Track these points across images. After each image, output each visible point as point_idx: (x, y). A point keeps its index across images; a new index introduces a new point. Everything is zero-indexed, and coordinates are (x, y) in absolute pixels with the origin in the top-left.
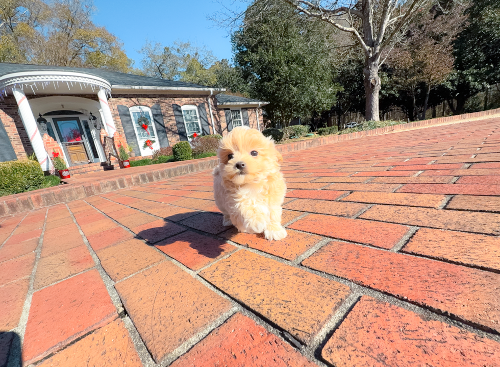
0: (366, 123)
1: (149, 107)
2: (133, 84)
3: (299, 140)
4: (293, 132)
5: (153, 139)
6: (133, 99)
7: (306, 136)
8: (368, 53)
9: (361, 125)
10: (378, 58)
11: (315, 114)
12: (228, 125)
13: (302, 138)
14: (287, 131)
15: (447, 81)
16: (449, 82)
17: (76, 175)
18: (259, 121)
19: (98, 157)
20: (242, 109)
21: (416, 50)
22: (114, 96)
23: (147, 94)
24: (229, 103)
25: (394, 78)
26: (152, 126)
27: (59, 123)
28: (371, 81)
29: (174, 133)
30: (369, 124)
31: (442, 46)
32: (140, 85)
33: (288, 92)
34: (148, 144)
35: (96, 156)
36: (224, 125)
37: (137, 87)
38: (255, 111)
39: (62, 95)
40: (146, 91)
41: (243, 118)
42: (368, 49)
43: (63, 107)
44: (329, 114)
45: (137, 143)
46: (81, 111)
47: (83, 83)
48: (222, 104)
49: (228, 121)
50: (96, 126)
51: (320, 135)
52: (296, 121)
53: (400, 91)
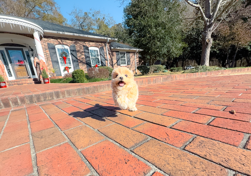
0: (200, 67)
1: (68, 46)
2: (59, 30)
3: (159, 74)
4: (156, 69)
5: (69, 66)
6: (58, 40)
7: (163, 72)
8: (206, 22)
9: (198, 68)
10: (212, 26)
11: (169, 59)
12: (118, 61)
13: (161, 73)
14: (152, 68)
15: (248, 45)
16: (249, 46)
17: (16, 85)
18: (136, 60)
19: (35, 75)
20: (127, 52)
21: (232, 26)
22: (45, 37)
23: (68, 37)
24: (119, 48)
25: (217, 41)
26: (69, 58)
27: (9, 51)
28: (206, 40)
29: (84, 63)
30: (203, 67)
31: (248, 24)
32: (63, 31)
33: (154, 45)
34: (66, 69)
35: (33, 74)
36: (115, 61)
37: (61, 33)
38: (134, 54)
39: (10, 33)
40: (67, 35)
41: (127, 58)
42: (207, 20)
43: (12, 41)
44: (177, 60)
45: (59, 68)
46: (24, 45)
47: (22, 25)
48: (115, 48)
49: (118, 59)
50: (33, 55)
51: (172, 71)
52: (158, 62)
53: (220, 50)
